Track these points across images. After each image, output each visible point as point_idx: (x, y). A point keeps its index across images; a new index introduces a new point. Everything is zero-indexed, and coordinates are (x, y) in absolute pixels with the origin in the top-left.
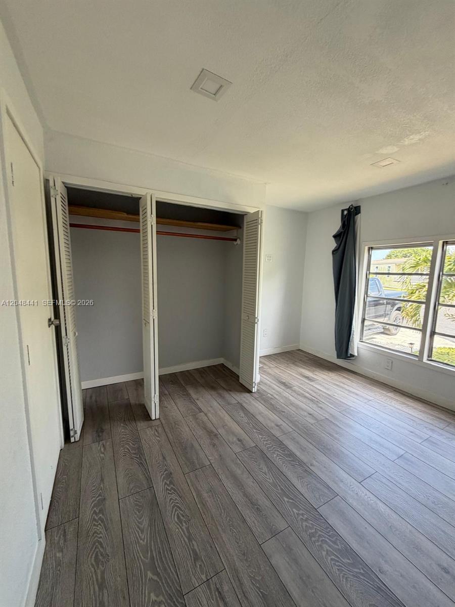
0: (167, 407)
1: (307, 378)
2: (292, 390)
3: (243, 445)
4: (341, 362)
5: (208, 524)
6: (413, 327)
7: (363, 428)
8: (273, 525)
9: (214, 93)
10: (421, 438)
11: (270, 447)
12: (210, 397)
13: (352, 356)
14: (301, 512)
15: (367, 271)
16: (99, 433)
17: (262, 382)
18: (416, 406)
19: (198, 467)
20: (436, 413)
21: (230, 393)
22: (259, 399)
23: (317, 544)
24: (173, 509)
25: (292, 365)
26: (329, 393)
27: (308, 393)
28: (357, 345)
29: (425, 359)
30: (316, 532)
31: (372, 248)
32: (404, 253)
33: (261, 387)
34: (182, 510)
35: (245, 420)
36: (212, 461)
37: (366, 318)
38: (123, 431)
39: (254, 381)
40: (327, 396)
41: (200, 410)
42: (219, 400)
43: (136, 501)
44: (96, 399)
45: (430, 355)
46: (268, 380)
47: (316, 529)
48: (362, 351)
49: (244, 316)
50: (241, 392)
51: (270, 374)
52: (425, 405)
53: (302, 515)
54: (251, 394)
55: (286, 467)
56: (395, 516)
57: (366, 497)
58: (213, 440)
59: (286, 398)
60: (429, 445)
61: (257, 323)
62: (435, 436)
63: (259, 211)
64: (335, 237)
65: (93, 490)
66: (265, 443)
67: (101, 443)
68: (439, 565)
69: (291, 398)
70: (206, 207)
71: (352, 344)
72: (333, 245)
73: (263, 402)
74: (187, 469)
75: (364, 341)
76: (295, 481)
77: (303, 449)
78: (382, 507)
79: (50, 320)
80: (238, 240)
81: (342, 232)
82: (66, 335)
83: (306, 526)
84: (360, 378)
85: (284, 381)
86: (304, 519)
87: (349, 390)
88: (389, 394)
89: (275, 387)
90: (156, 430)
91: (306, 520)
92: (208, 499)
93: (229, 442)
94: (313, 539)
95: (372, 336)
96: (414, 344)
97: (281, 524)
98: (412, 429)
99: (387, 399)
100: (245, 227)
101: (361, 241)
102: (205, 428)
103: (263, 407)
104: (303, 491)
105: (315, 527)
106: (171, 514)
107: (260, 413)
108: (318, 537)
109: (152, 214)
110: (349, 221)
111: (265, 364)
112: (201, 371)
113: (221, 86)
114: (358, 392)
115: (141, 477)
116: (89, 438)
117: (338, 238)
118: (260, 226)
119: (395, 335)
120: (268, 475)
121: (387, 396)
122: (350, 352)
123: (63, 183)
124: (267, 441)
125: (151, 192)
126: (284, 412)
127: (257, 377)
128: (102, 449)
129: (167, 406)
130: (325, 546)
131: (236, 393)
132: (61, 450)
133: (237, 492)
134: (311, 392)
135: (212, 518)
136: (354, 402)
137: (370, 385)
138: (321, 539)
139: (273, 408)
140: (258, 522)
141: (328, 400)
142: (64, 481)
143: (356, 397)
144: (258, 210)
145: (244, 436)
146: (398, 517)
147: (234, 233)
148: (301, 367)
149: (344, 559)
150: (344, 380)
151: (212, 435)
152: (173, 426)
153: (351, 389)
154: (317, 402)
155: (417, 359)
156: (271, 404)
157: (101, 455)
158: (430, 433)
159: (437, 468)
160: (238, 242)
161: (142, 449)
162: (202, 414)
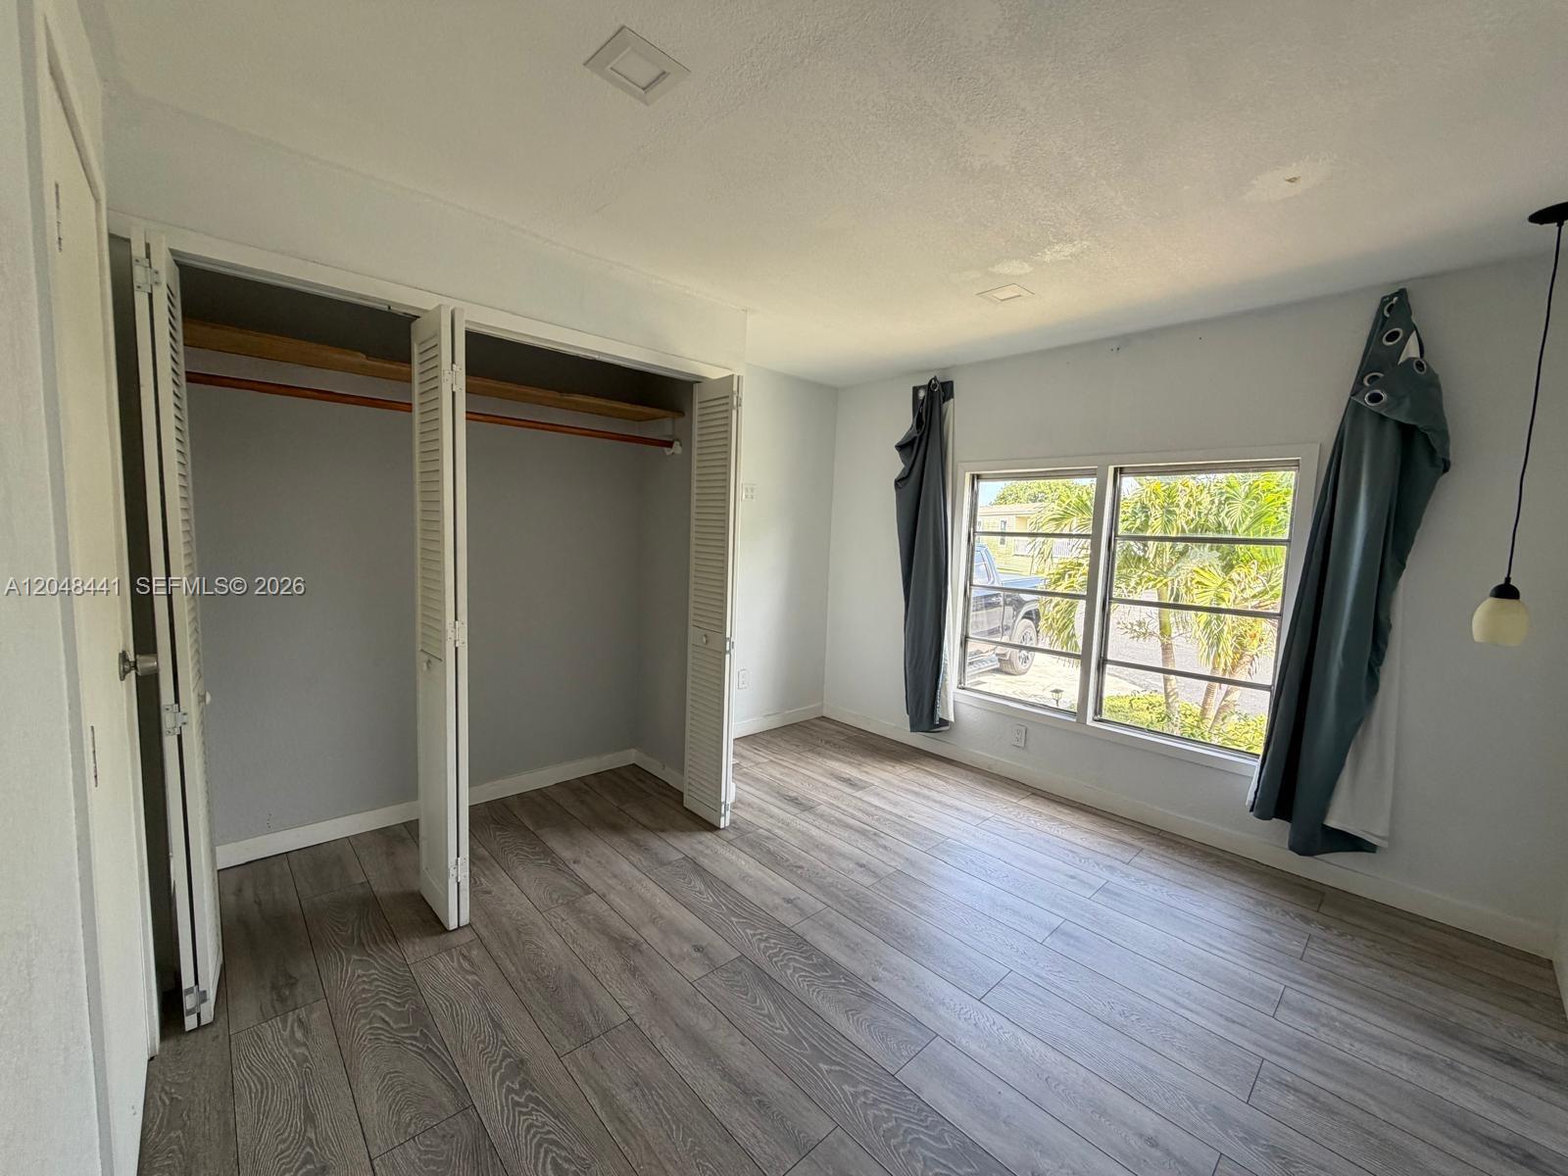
0: (489, 893)
1: (849, 782)
2: (816, 815)
3: (709, 959)
4: (919, 740)
5: (638, 1166)
6: (1064, 650)
7: (976, 882)
8: (799, 1133)
9: (644, 85)
10: (1091, 887)
11: (776, 955)
12: (608, 851)
13: (944, 722)
14: (862, 1088)
15: (970, 527)
16: (282, 993)
17: (740, 801)
18: (1076, 822)
19: (596, 1031)
20: (1114, 832)
21: (663, 835)
22: (738, 843)
23: (901, 1151)
24: (538, 1153)
25: (810, 755)
26: (900, 813)
27: (853, 817)
28: (954, 698)
29: (1089, 722)
30: (899, 1126)
31: (979, 477)
32: (1029, 491)
33: (739, 813)
34: (564, 1148)
35: (709, 898)
36: (632, 1012)
37: (970, 635)
38: (360, 972)
39: (723, 800)
40: (895, 819)
41: (587, 890)
42: (635, 857)
43: (427, 1152)
44: (256, 894)
45: (1098, 711)
46: (754, 795)
47: (896, 1118)
48: (964, 710)
49: (694, 635)
50: (690, 830)
51: (757, 780)
52: (1094, 818)
53: (865, 1093)
54: (720, 832)
55: (818, 993)
56: (1052, 1055)
57: (995, 1028)
58: (628, 957)
59: (803, 833)
60: (1105, 899)
61: (729, 652)
62: (1116, 879)
63: (733, 375)
64: (901, 447)
65: (282, 1152)
66: (762, 945)
67: (291, 1017)
68: (1141, 1136)
69: (814, 832)
70: (596, 357)
71: (943, 695)
72: (896, 466)
73: (747, 850)
74: (565, 1042)
75: (966, 686)
76: (841, 1022)
77: (853, 948)
78: (1028, 1044)
79: (123, 656)
80: (676, 444)
81: (915, 438)
82: (177, 701)
83: (875, 1116)
84: (962, 771)
85: (795, 794)
86: (868, 1102)
87: (940, 802)
88: (1023, 803)
89: (776, 811)
90: (464, 957)
91: (875, 1103)
92: (633, 1106)
93: (672, 955)
94: (893, 1142)
95: (977, 679)
96: (1061, 691)
97: (818, 1125)
98: (1073, 871)
99: (1019, 814)
100: (696, 412)
101: (956, 460)
102: (604, 930)
103: (751, 860)
104: (860, 1039)
105: (894, 1115)
106: (536, 1165)
107: (745, 877)
108: (903, 1135)
109: (453, 362)
110: (930, 410)
111: (743, 757)
112: (577, 788)
113: (664, 73)
114: (957, 803)
115: (433, 1086)
116: (247, 1010)
117: (908, 450)
118: (734, 412)
119: (1024, 673)
120: (777, 1018)
121: (1018, 806)
122: (940, 714)
123: (173, 252)
124: (766, 940)
125: (453, 304)
126: (801, 867)
127: (730, 791)
128: (299, 1035)
129: (488, 889)
130: (920, 1151)
131: (679, 834)
132: (151, 1059)
133: (705, 1074)
134: (859, 814)
135: (648, 1147)
136: (953, 827)
137: (984, 785)
138: (910, 1138)
139: (773, 859)
140: (764, 1132)
141: (898, 828)
142: (175, 1147)
143: (956, 814)
144: (731, 373)
145: (708, 935)
146: (1060, 1058)
147: (664, 428)
148: (832, 758)
149: (961, 1169)
150: (930, 780)
151: (625, 946)
152: (514, 939)
153: (945, 799)
154: (875, 834)
155: (1075, 720)
156: (769, 851)
157: (297, 1051)
158: (1106, 874)
159: (1124, 944)
160: (677, 449)
161: (426, 1013)
162: (592, 897)
